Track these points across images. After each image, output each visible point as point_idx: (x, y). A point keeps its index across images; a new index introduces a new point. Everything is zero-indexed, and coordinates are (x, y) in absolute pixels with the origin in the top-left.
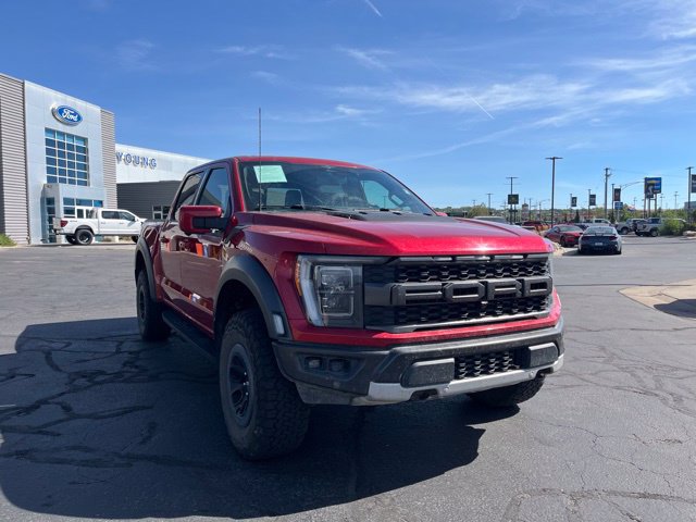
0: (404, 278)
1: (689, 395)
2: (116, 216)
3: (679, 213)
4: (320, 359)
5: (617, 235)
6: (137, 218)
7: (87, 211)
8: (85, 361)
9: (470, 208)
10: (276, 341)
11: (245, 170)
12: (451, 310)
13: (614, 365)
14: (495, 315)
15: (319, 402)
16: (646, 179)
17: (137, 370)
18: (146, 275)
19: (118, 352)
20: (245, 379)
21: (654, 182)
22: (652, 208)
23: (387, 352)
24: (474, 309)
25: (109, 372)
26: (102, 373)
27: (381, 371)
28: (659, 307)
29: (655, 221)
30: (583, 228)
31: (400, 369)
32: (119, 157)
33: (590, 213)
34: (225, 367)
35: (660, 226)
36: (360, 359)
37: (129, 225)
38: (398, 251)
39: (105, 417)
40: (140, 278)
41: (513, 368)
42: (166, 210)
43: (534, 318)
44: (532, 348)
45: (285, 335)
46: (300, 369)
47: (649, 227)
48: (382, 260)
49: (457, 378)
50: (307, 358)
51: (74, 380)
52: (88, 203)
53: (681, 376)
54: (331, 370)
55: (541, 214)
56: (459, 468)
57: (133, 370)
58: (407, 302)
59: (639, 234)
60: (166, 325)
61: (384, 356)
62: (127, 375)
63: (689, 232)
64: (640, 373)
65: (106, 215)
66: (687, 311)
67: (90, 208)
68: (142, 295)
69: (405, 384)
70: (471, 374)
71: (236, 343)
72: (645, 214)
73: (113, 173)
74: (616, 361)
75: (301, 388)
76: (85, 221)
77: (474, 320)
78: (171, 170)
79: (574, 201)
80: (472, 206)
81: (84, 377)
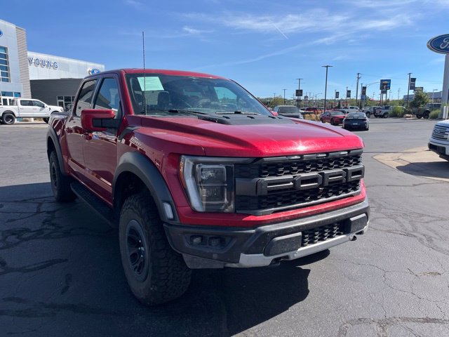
0: (266, 174)
1: (435, 236)
2: (31, 104)
3: (400, 103)
4: (202, 237)
5: (367, 118)
6: (46, 105)
7: (10, 100)
8: (14, 220)
9: (271, 99)
10: (166, 223)
11: (131, 81)
12: (298, 195)
13: (383, 213)
14: (327, 196)
15: (200, 267)
16: (382, 81)
17: (54, 228)
18: (56, 155)
19: (38, 212)
20: (141, 245)
21: (386, 82)
22: (384, 99)
23: (253, 231)
24: (314, 194)
25: (33, 229)
26: (27, 230)
27: (250, 245)
28: (400, 168)
29: (387, 108)
30: (344, 112)
31: (264, 243)
32: (30, 61)
33: (346, 102)
34: (123, 235)
35: (390, 111)
36: (233, 237)
37: (41, 110)
38: (261, 153)
39: (32, 270)
40: (51, 157)
41: (339, 234)
42: (68, 99)
43: (352, 196)
44: (352, 219)
45: (174, 219)
46: (187, 245)
47: (384, 112)
48: (250, 160)
49: (303, 245)
50: (191, 237)
51: (7, 237)
52: (10, 94)
53: (426, 220)
54: (210, 245)
55: (317, 102)
56: (298, 304)
57: (51, 227)
58: (268, 192)
59: (376, 116)
60: (74, 193)
61: (251, 234)
62: (46, 232)
63: (407, 115)
64: (400, 219)
65: (23, 103)
66: (417, 171)
67: (12, 98)
68: (54, 168)
69: (267, 254)
70: (312, 242)
71: (131, 219)
72: (381, 103)
73: (27, 73)
74: (383, 210)
75: (186, 258)
76: (8, 108)
77: (313, 202)
78: (68, 71)
79: (337, 94)
80: (273, 97)
81: (14, 234)
